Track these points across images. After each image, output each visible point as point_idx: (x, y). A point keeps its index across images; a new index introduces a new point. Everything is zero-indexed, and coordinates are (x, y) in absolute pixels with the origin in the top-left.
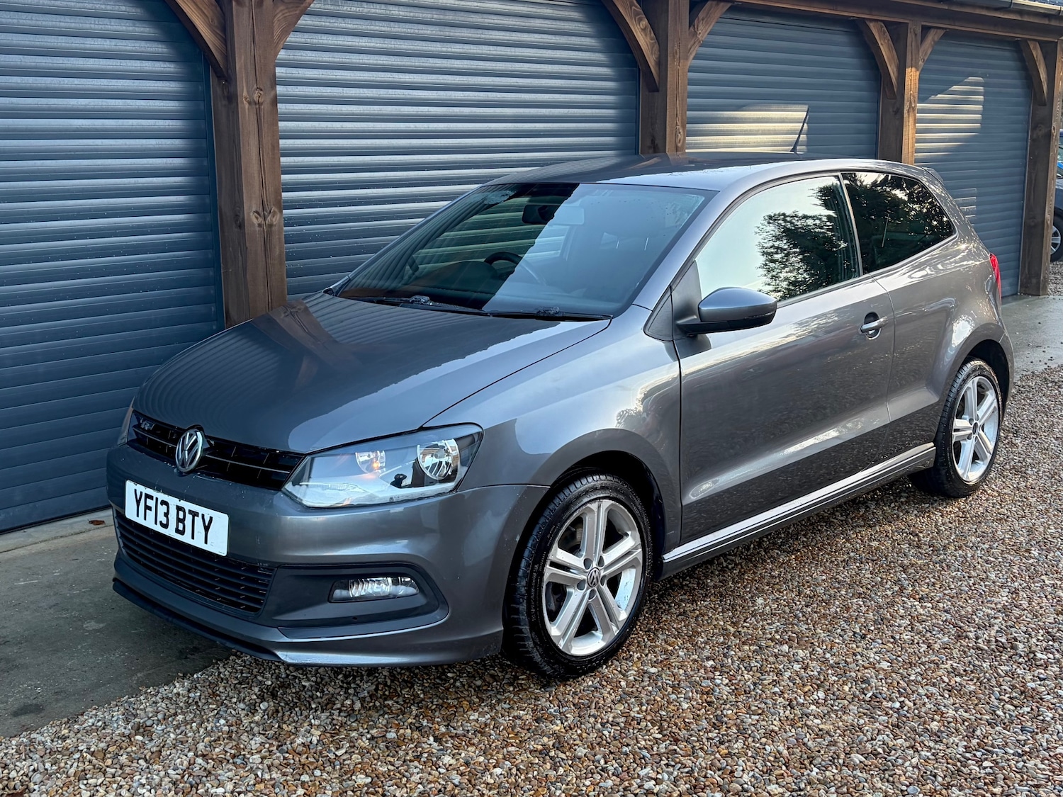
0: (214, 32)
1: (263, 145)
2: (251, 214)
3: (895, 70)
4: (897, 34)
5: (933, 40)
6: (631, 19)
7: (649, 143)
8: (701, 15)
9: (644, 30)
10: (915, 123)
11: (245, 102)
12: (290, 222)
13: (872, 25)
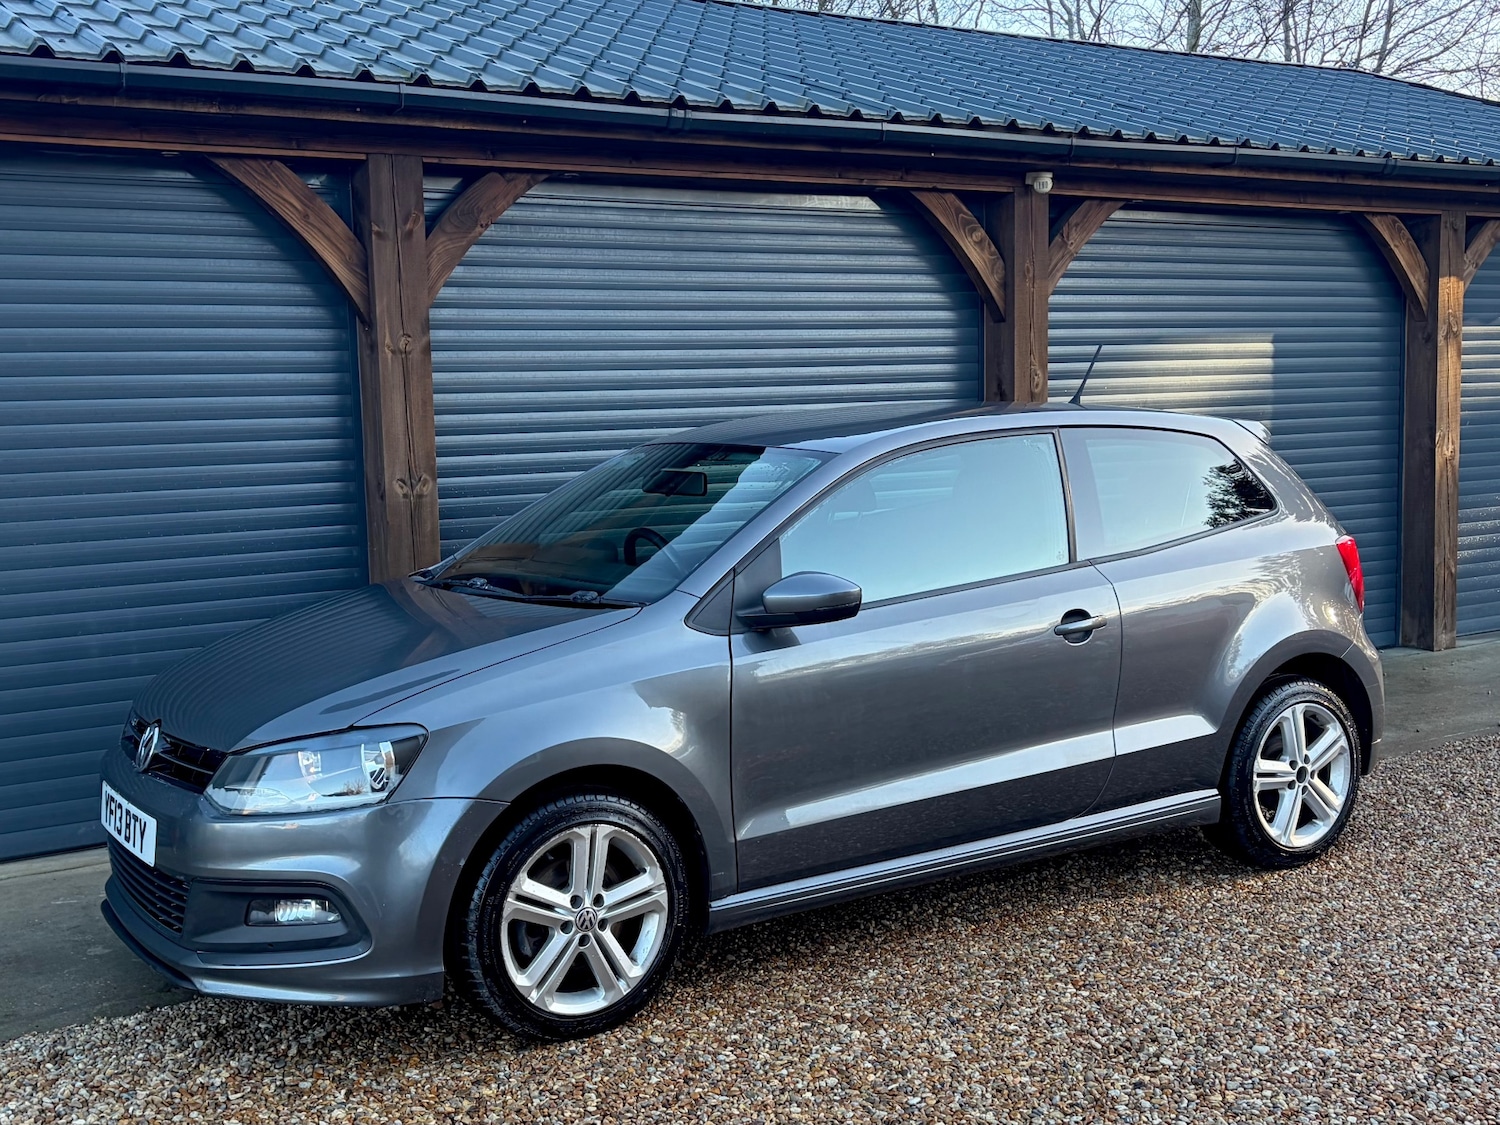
0: (352, 271)
1: (410, 400)
2: (394, 482)
3: (1422, 281)
4: (1422, 232)
5: (1494, 235)
6: (958, 229)
7: (995, 389)
8: (1074, 219)
9: (979, 243)
10: (1459, 356)
11: (387, 351)
12: (445, 493)
13: (1376, 222)
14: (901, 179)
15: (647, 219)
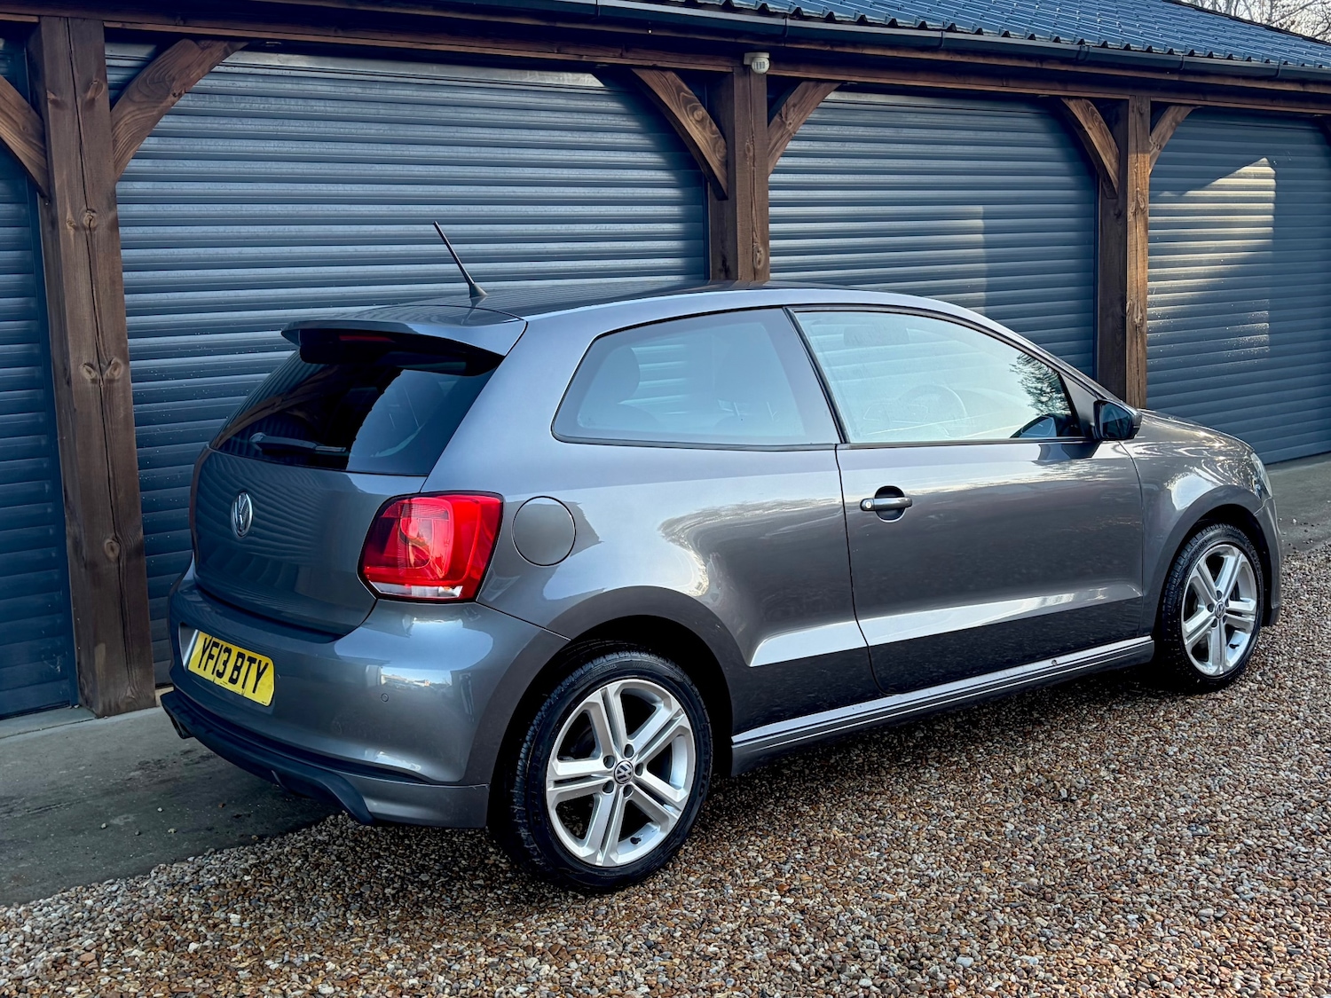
0: (26, 141)
1: (97, 280)
2: (81, 367)
3: (1113, 161)
4: (1113, 115)
5: (1174, 119)
6: (679, 107)
7: (719, 265)
8: (791, 99)
9: (701, 122)
10: (1146, 231)
11: (69, 227)
12: (138, 376)
13: (1072, 105)
14: (621, 56)
15: (359, 90)
